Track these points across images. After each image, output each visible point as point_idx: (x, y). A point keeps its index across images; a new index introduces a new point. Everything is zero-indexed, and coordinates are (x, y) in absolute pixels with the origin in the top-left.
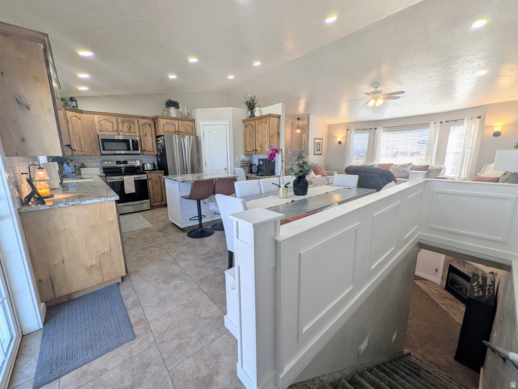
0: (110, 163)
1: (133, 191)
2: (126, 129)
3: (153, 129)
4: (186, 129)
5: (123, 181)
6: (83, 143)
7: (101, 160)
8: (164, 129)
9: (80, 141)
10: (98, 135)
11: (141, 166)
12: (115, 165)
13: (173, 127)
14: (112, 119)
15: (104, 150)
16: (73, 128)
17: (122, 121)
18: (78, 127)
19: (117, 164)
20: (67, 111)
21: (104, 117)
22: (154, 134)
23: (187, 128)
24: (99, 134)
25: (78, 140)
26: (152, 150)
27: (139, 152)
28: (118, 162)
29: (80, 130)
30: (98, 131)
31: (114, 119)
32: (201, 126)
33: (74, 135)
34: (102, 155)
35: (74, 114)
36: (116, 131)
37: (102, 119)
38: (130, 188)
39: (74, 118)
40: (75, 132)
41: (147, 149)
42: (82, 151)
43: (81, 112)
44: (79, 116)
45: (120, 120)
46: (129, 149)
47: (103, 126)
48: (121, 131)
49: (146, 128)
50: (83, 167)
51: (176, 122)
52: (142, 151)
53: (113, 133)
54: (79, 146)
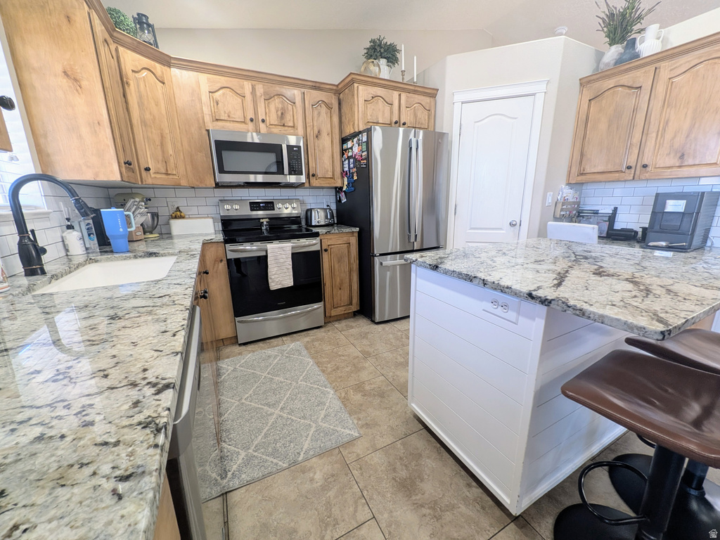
0: (237, 207)
1: (288, 281)
2: (273, 118)
3: (336, 119)
4: (415, 116)
5: (266, 257)
6: (171, 152)
7: (217, 199)
8: (365, 113)
9: (162, 145)
10: (208, 131)
11: (303, 216)
12: (246, 211)
13: (387, 108)
14: (242, 87)
15: (222, 171)
16: (141, 105)
17: (265, 93)
18: (157, 104)
19: (252, 210)
20: (121, 49)
21: (223, 81)
22: (336, 131)
23: (419, 114)
24: (210, 126)
25: (158, 142)
26: (330, 175)
27: (303, 179)
28: (255, 206)
29: (164, 112)
30: (208, 119)
31: (247, 85)
32: (457, 106)
33: (144, 123)
34: (218, 186)
35: (146, 62)
36: (252, 120)
37: (219, 85)
38: (281, 275)
39: (145, 73)
40: (148, 116)
41: (320, 173)
42: (167, 174)
43: (167, 61)
44: (159, 73)
45: (262, 91)
46: (280, 171)
47: (220, 104)
48: (263, 121)
49: (319, 114)
50: (176, 218)
51: (396, 94)
52: (308, 177)
53: (243, 126)
54: (160, 158)
